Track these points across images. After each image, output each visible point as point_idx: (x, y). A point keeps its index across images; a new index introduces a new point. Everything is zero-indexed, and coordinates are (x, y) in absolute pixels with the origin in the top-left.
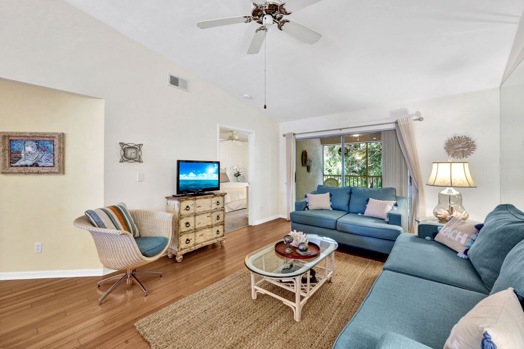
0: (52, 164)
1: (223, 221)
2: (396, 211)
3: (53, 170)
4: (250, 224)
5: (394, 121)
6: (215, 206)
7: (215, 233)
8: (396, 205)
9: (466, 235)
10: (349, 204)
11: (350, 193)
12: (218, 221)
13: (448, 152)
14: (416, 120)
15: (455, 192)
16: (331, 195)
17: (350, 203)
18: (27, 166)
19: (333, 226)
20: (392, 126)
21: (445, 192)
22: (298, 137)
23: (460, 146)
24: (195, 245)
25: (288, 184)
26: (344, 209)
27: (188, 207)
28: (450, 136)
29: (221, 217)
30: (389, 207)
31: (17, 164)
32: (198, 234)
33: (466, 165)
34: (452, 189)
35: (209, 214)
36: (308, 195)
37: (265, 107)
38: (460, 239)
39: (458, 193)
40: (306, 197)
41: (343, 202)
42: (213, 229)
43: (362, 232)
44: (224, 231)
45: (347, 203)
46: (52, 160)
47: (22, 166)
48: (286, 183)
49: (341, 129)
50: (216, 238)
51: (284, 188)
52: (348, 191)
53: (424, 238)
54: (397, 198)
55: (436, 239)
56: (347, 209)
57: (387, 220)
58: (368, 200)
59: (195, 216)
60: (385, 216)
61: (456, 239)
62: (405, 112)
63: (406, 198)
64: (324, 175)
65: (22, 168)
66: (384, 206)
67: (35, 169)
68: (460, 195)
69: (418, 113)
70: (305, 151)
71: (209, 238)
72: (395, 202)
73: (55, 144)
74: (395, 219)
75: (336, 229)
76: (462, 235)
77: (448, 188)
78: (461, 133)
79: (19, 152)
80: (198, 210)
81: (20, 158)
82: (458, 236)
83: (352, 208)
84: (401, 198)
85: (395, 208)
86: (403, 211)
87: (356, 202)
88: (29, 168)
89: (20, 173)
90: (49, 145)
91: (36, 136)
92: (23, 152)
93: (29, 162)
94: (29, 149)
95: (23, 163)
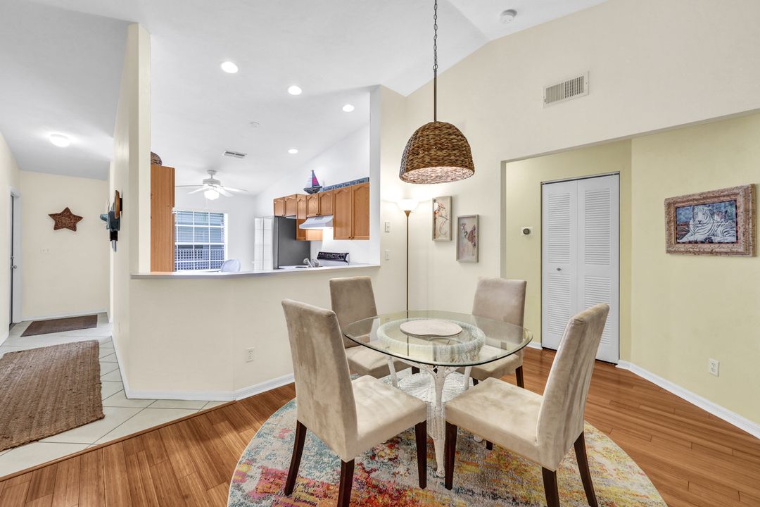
0: (734, 239)
3: (736, 248)
18: (696, 242)
31: (684, 240)
46: (733, 233)
47: (690, 242)
65: (690, 245)
67: (707, 247)
73: (738, 204)
79: (687, 224)
81: (688, 231)
88: (700, 245)
89: (688, 252)
90: (729, 209)
91: (707, 198)
92: (691, 222)
93: (699, 237)
94: (700, 217)
95: (692, 239)
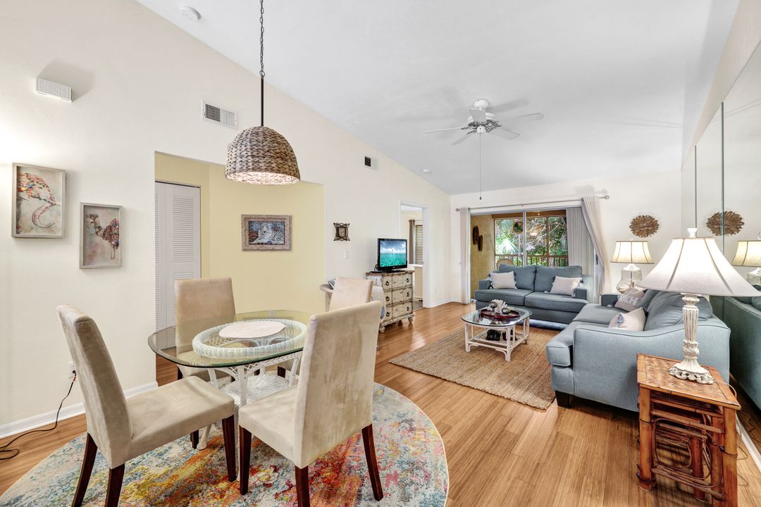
0: (283, 243)
1: (412, 299)
2: (582, 286)
3: (285, 247)
4: (424, 306)
5: (580, 198)
6: (405, 283)
7: (406, 309)
8: (582, 282)
9: (637, 299)
10: (534, 283)
11: (536, 272)
12: (408, 298)
13: (634, 231)
14: (602, 198)
15: (636, 268)
16: (515, 274)
17: (536, 282)
18: (262, 244)
19: (521, 303)
20: (578, 203)
21: (627, 268)
22: (473, 212)
23: (645, 224)
24: (393, 318)
25: (463, 263)
26: (529, 287)
27: (387, 282)
28: (635, 215)
29: (410, 293)
30: (575, 283)
31: (254, 242)
32: (395, 308)
33: (645, 244)
34: (633, 265)
35: (401, 291)
36: (492, 274)
37: (481, 198)
38: (632, 302)
39: (638, 269)
40: (490, 276)
41: (528, 280)
42: (405, 305)
43: (551, 307)
44: (412, 308)
45: (532, 282)
46: (283, 239)
47: (258, 244)
48: (461, 263)
49: (522, 205)
50: (407, 314)
51: (457, 268)
52: (533, 270)
53: (606, 306)
54: (582, 276)
55: (616, 305)
56: (532, 287)
57: (574, 296)
58: (554, 279)
59: (392, 291)
60: (571, 292)
61: (630, 302)
62: (591, 189)
63: (592, 276)
64: (495, 255)
65: (259, 246)
66: (571, 283)
67: (269, 246)
68: (640, 271)
69: (604, 191)
70: (477, 227)
71: (401, 313)
72: (581, 279)
73: (286, 224)
74: (582, 294)
75: (524, 305)
76: (634, 299)
77: (630, 265)
78: (645, 213)
79: (257, 233)
80: (395, 286)
81: (257, 237)
82: (631, 300)
83: (538, 286)
84: (587, 276)
85: (581, 285)
86: (589, 286)
87: (541, 280)
88: (265, 246)
89: (259, 250)
90: (281, 226)
91: (271, 218)
92: (259, 231)
93: (265, 241)
94: (265, 229)
95: (260, 241)
